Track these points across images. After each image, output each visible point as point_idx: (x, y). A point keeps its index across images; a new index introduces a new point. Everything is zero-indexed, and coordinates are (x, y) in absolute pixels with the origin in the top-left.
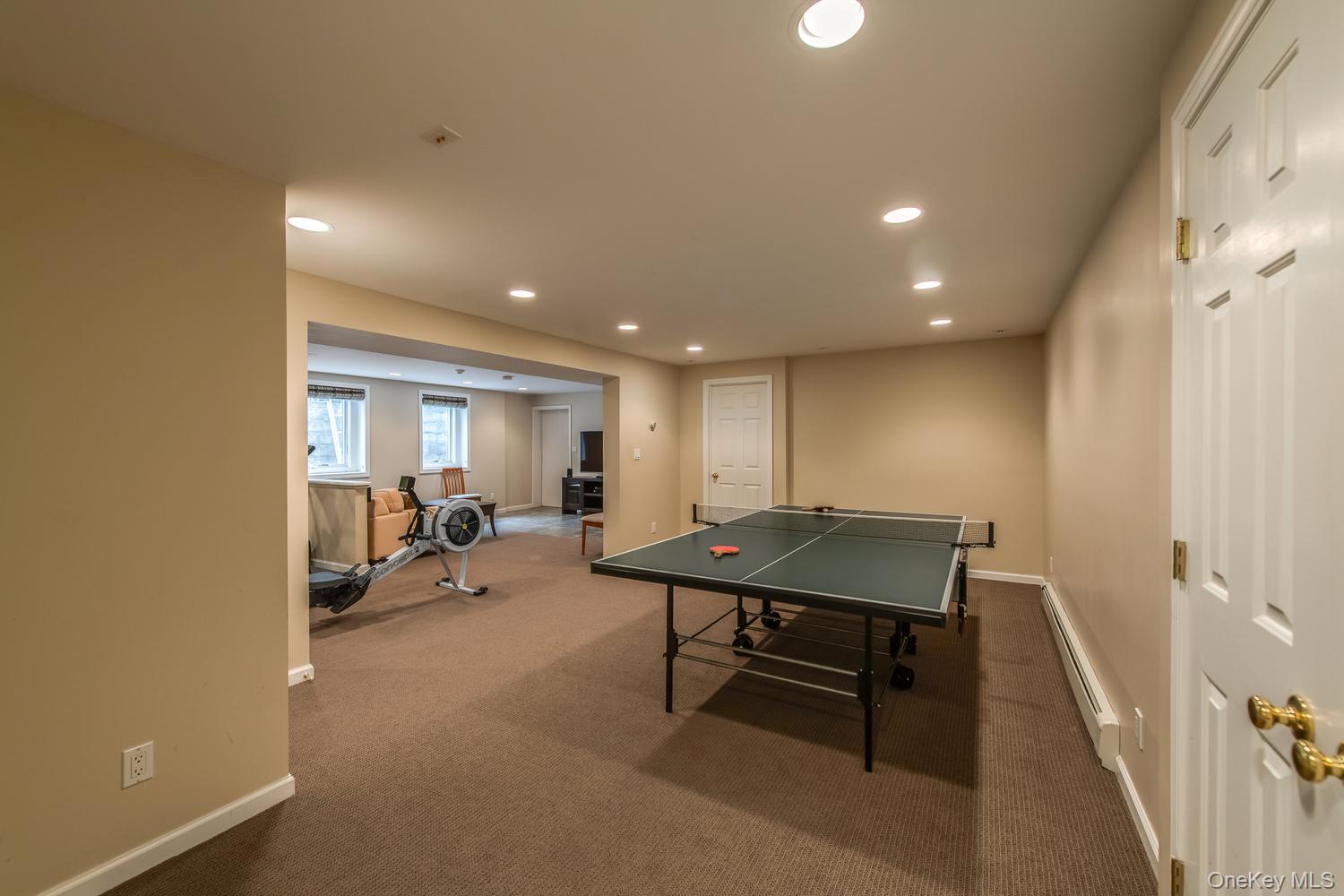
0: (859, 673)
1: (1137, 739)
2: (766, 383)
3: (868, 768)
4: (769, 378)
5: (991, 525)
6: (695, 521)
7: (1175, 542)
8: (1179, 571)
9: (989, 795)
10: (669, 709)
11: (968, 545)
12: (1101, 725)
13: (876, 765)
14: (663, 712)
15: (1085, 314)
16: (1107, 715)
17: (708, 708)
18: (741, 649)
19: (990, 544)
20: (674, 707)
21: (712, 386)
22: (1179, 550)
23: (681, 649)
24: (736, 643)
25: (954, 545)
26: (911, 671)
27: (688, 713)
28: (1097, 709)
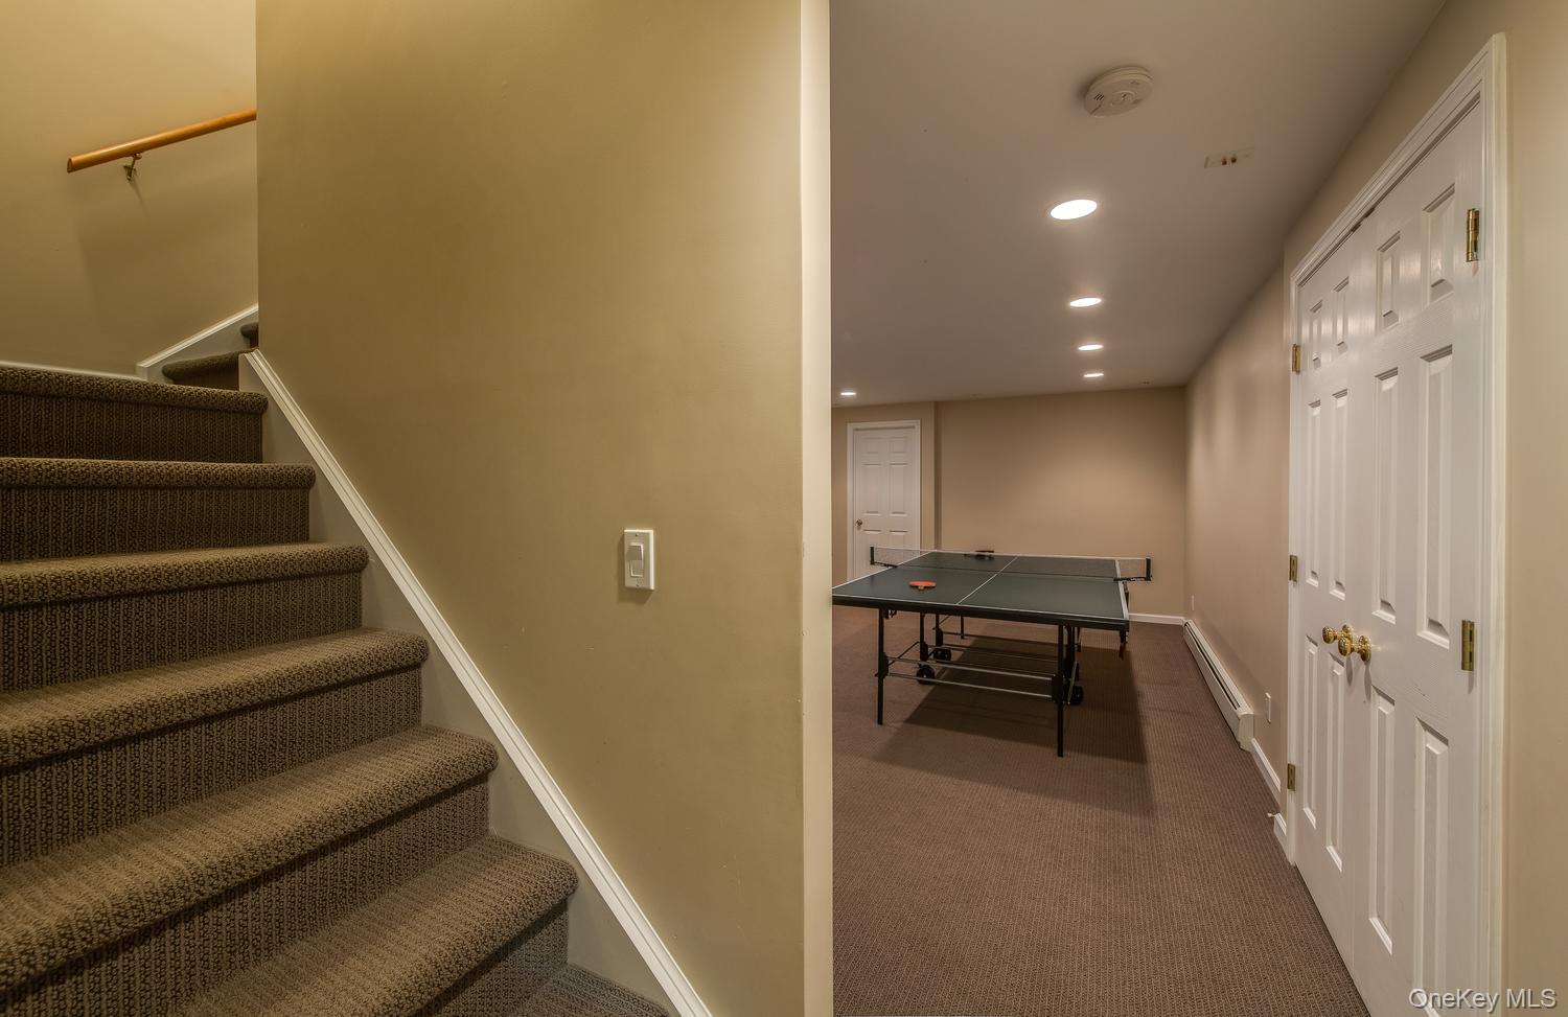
0: (1053, 678)
1: (1267, 716)
2: (914, 427)
3: (1060, 754)
4: (917, 424)
5: (1148, 561)
6: (873, 563)
7: (1291, 556)
8: (1293, 575)
9: (1155, 768)
10: (880, 722)
11: (1129, 579)
12: (1239, 716)
13: (1065, 752)
14: (875, 725)
15: (1226, 375)
16: (1245, 708)
17: (913, 719)
18: (925, 678)
19: (1148, 578)
20: (884, 721)
21: (857, 430)
22: (1293, 561)
23: (891, 669)
24: (920, 674)
25: (1117, 580)
26: (1081, 688)
27: (899, 725)
28: (1235, 705)
